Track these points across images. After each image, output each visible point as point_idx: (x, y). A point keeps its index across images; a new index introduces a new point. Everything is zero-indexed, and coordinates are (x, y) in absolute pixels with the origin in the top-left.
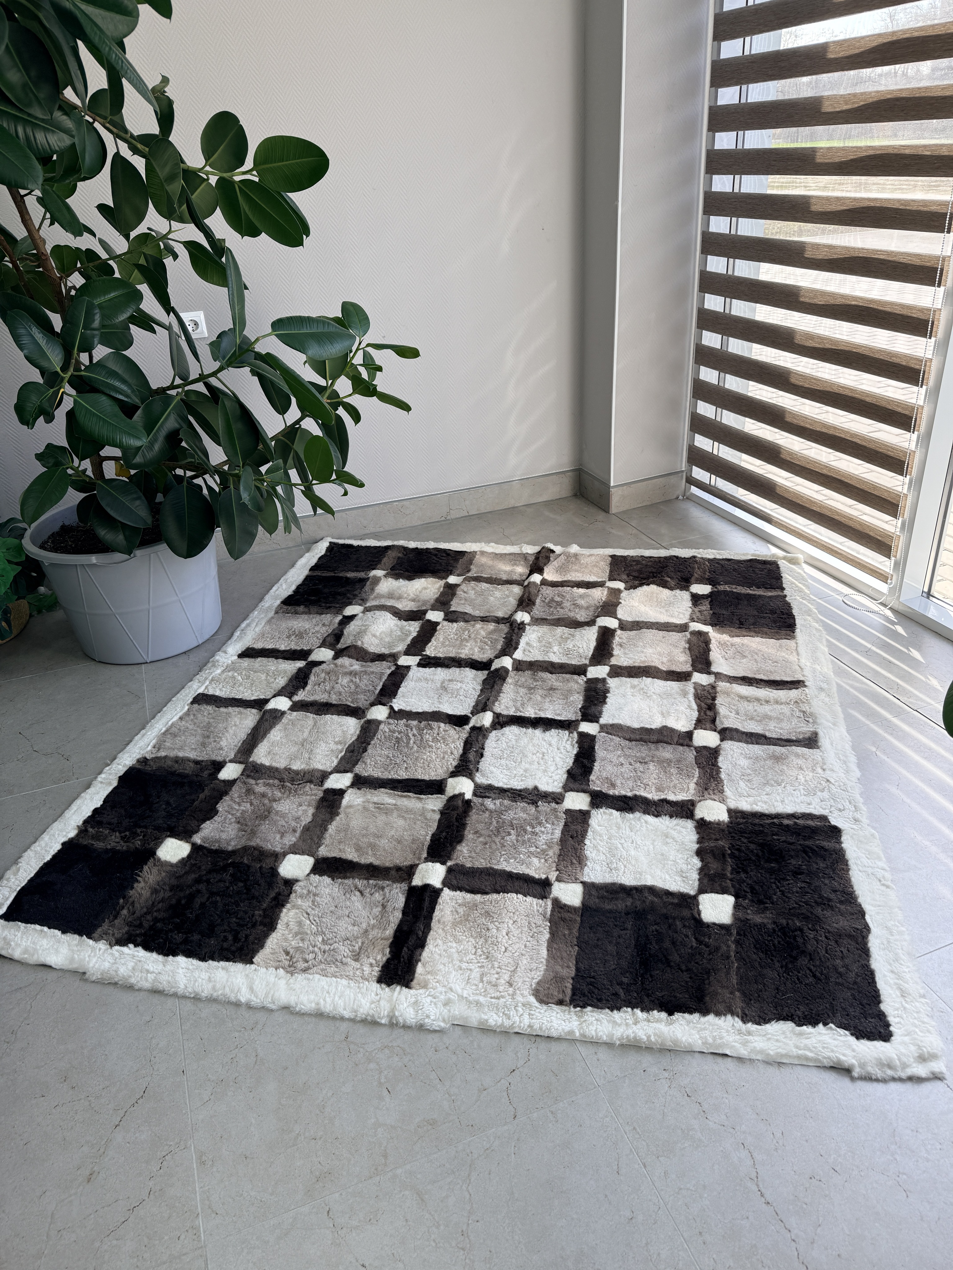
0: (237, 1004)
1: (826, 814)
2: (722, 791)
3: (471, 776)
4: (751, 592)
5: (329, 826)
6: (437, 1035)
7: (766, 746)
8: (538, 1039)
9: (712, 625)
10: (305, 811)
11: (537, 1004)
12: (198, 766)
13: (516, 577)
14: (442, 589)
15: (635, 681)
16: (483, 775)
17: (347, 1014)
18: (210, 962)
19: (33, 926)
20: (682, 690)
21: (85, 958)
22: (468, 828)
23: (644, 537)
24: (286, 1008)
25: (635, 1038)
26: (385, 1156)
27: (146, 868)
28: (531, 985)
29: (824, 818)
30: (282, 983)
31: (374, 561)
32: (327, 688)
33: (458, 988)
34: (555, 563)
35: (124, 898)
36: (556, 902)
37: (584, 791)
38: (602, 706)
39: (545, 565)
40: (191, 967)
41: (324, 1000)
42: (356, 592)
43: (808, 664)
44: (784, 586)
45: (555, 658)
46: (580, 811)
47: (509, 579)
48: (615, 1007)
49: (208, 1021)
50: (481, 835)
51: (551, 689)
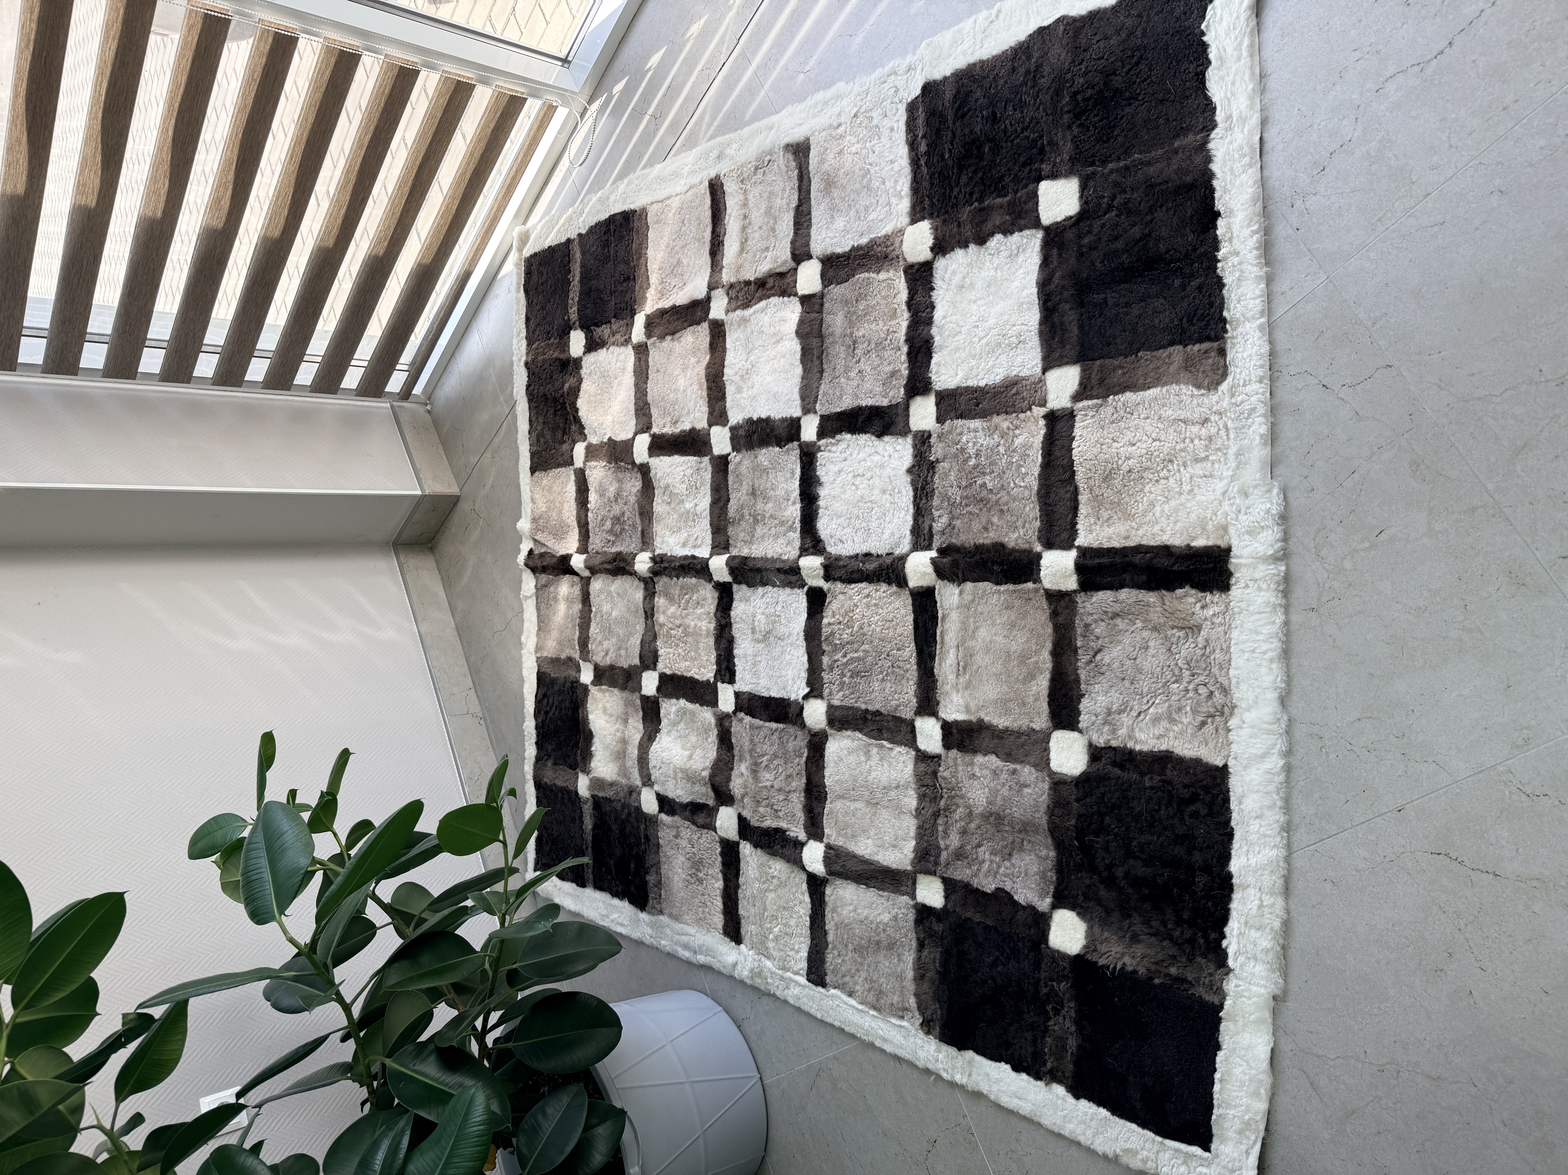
0: (1288, 769)
1: (905, 106)
2: (887, 237)
3: (903, 559)
4: (577, 278)
5: (1000, 727)
6: (1290, 495)
7: (813, 202)
8: (1276, 368)
9: (633, 313)
10: (982, 767)
11: (1230, 379)
12: (927, 942)
13: (577, 591)
14: (604, 687)
15: (730, 390)
16: (898, 545)
17: (1280, 618)
18: (1233, 823)
19: (1215, 1096)
20: (739, 326)
21: (1254, 1003)
22: (981, 541)
23: (497, 440)
24: (1284, 701)
25: (1257, 249)
26: (1473, 510)
27: (1102, 962)
28: (1202, 395)
29: (912, 108)
30: (1249, 717)
31: (563, 798)
32: (781, 798)
33: (1220, 486)
34: (549, 544)
35: (1152, 979)
36: (1077, 397)
37: (907, 408)
38: (774, 421)
39: (554, 556)
40: (1245, 848)
41: (1265, 653)
42: (619, 808)
43: (683, 182)
44: (563, 240)
45: (704, 501)
46: (937, 404)
47: (580, 598)
48: (1220, 284)
49: (1319, 802)
50: (989, 521)
51: (753, 493)
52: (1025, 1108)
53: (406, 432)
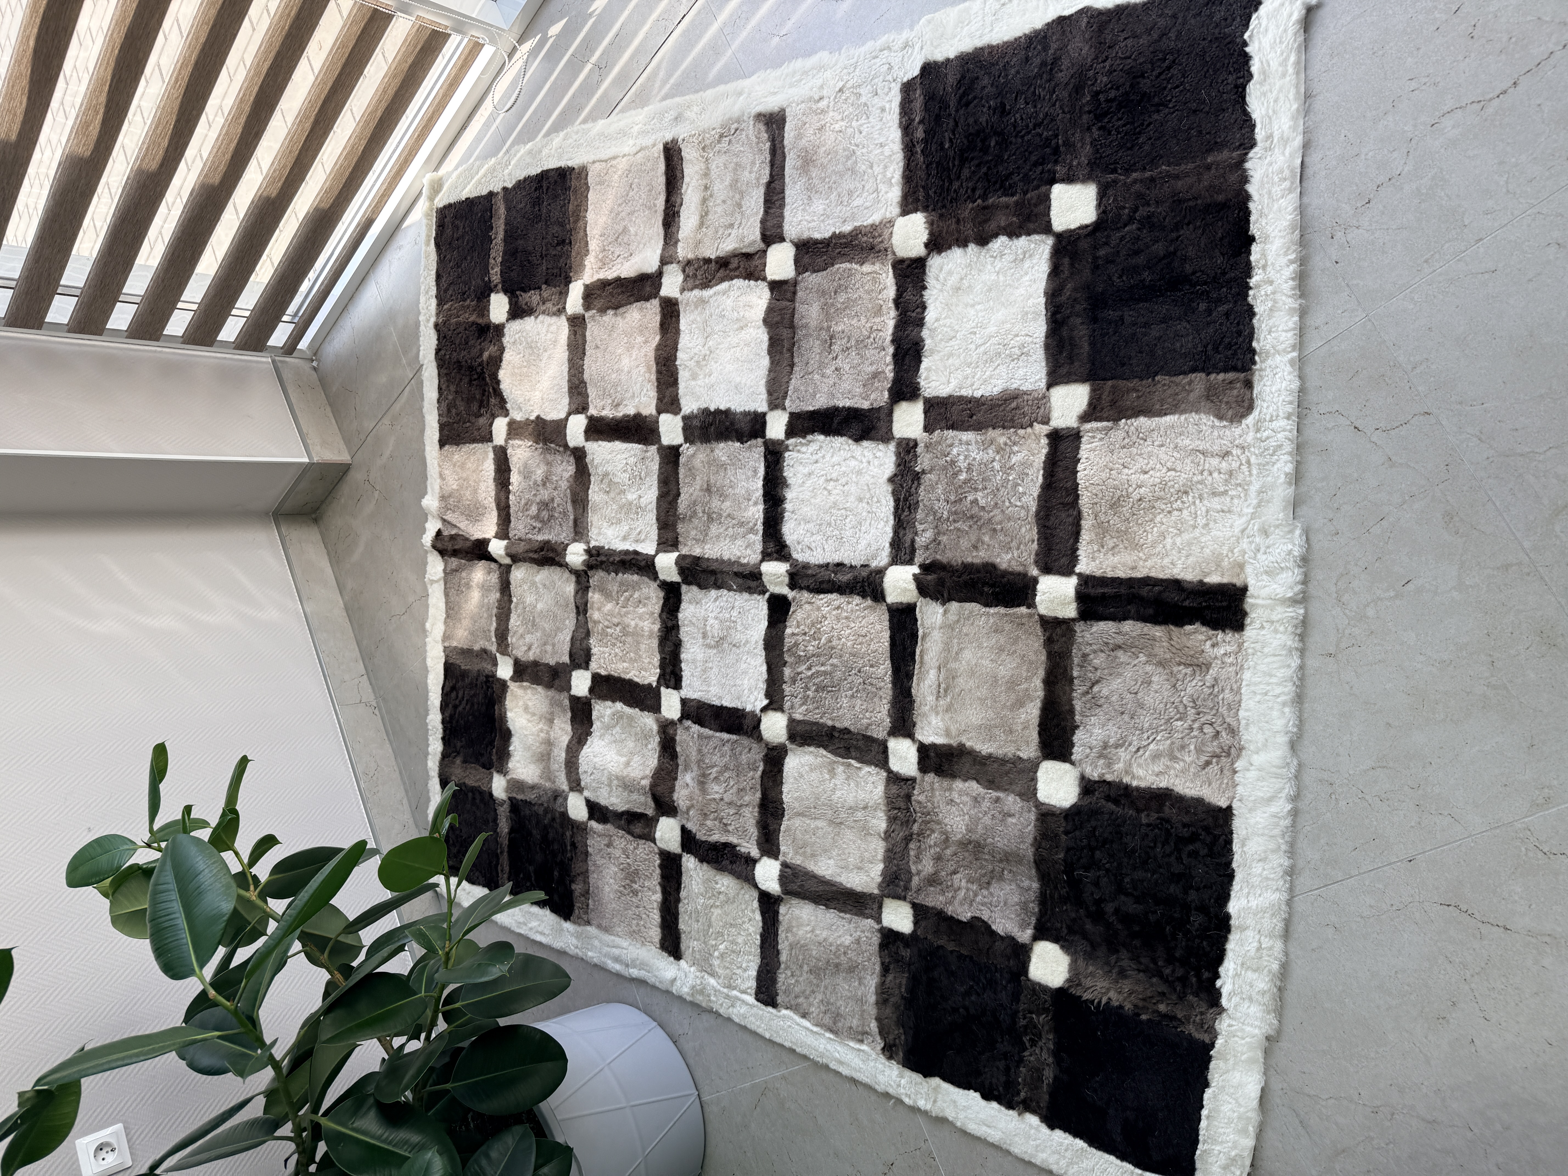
0: (1295, 813)
1: (899, 86)
2: (874, 227)
3: (880, 572)
4: (500, 237)
5: (984, 753)
6: (1312, 537)
7: (787, 180)
8: (1305, 404)
9: (568, 281)
10: (961, 793)
11: (1255, 413)
12: (892, 967)
13: (494, 578)
14: (525, 684)
15: (683, 376)
16: (874, 557)
17: (1295, 662)
18: (1234, 865)
19: (1201, 1132)
20: (696, 307)
21: (1247, 1043)
22: (969, 560)
23: (397, 406)
24: (1294, 746)
25: (1293, 279)
26: (1506, 567)
27: (1086, 996)
28: (1224, 427)
29: (907, 88)
30: (1257, 759)
31: (475, 799)
32: (732, 811)
33: (1239, 523)
34: (462, 525)
35: (1139, 1015)
36: (1085, 417)
37: (890, 413)
38: (735, 414)
39: (467, 539)
40: (1246, 891)
41: (1277, 696)
42: (541, 811)
43: (631, 142)
44: (484, 192)
45: (650, 494)
46: (926, 412)
47: (498, 587)
48: (1250, 312)
49: (1326, 848)
50: (979, 540)
51: (708, 490)
52: (994, 1136)
53: (290, 391)
